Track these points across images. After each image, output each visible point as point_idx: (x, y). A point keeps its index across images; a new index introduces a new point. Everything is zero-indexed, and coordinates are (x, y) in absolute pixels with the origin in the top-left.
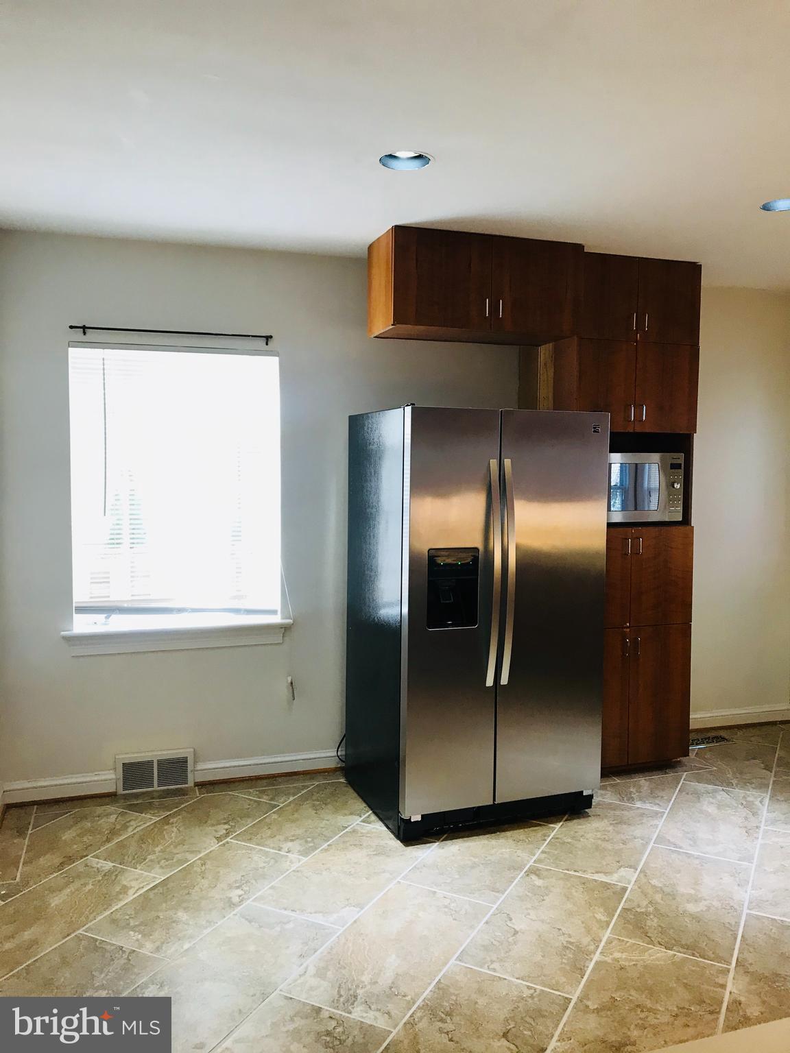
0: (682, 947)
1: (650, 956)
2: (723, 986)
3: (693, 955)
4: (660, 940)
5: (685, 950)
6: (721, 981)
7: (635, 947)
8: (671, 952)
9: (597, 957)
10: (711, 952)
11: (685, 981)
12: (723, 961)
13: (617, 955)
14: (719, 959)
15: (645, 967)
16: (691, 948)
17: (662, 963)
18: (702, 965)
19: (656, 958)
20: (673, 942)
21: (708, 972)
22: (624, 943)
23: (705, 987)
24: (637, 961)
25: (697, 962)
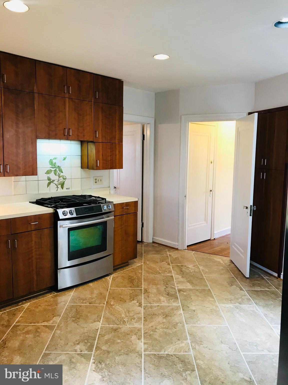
0: (163, 357)
1: (173, 348)
2: (145, 343)
3: (158, 354)
4: (173, 357)
5: (162, 356)
6: (146, 346)
7: (180, 350)
8: (166, 353)
9: (189, 341)
10: (152, 357)
11: (157, 342)
12: (147, 355)
13: (183, 345)
14: (149, 355)
15: (172, 343)
16: (160, 357)
17: (167, 347)
18: (154, 351)
19: (170, 348)
20: (168, 358)
21: (151, 348)
22: (184, 351)
23: (150, 342)
24: (176, 345)
25: (156, 351)
